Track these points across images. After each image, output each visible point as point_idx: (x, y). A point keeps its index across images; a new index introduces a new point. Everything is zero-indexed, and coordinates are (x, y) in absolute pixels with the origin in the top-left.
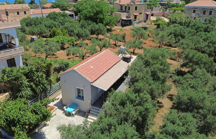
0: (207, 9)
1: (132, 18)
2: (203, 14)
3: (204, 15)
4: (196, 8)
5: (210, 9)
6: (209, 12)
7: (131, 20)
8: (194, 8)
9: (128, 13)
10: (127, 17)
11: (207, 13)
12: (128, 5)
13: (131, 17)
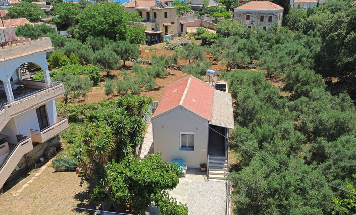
0: (265, 14)
1: (161, 31)
2: (261, 21)
3: (261, 23)
4: (250, 13)
5: (269, 14)
6: (268, 17)
7: (160, 33)
8: (247, 13)
9: (154, 23)
10: (153, 29)
11: (266, 19)
12: (153, 9)
13: (160, 28)
